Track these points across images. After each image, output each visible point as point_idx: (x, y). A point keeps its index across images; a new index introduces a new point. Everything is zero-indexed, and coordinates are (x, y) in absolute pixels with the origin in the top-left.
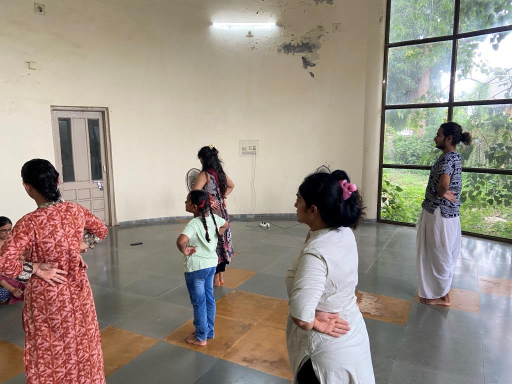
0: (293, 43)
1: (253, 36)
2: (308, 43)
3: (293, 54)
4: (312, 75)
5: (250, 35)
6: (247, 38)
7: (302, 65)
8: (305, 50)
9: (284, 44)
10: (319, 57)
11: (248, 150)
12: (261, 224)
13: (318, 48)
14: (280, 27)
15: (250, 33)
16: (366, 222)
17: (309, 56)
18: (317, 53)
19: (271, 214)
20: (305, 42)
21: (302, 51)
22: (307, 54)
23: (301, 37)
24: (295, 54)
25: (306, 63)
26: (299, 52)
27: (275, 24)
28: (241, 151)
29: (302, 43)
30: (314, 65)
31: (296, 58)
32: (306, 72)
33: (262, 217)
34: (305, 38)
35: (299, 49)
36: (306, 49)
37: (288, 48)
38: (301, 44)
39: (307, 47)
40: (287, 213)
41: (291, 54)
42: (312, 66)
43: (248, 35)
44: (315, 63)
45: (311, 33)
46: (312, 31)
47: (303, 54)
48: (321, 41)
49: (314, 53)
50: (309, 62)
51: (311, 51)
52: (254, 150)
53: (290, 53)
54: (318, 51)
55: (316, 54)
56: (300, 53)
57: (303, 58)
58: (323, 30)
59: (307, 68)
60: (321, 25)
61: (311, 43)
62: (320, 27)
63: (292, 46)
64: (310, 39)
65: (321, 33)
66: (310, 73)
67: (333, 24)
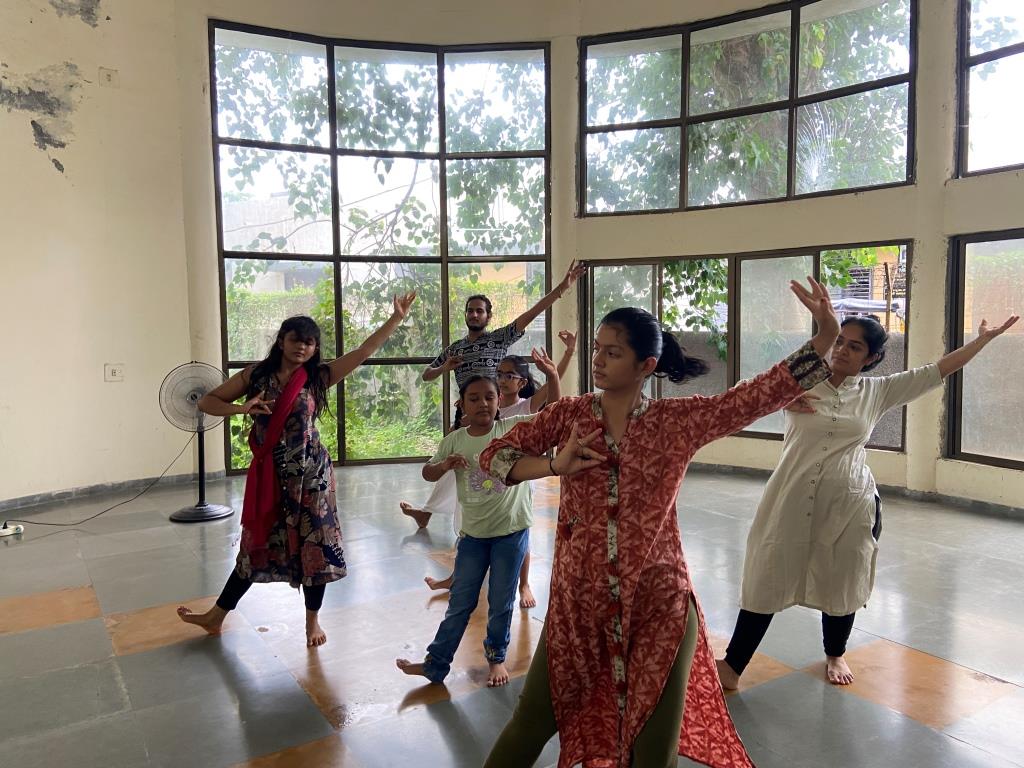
0: (6, 83)
2: (43, 93)
3: (9, 110)
4: (59, 167)
7: (32, 139)
8: (38, 108)
10: (73, 130)
13: (69, 109)
17: (47, 122)
18: (67, 119)
20: (38, 88)
21: (30, 108)
22: (42, 117)
23: (26, 76)
24: (14, 110)
25: (42, 137)
26: (23, 107)
29: (29, 88)
30: (62, 145)
31: (17, 121)
32: (42, 157)
34: (36, 81)
35: (24, 102)
36: (39, 105)
38: (27, 92)
39: (38, 99)
40: (14, 497)
42: (56, 146)
44: (64, 140)
45: (51, 73)
46: (53, 69)
47: (36, 116)
48: (74, 95)
49: (60, 119)
50: (49, 136)
51: (51, 113)
54: (71, 117)
55: (64, 122)
56: (27, 111)
57: (33, 123)
58: (77, 75)
59: (45, 149)
60: (72, 62)
61: (51, 95)
62: (71, 67)
63: (5, 91)
64: (47, 84)
65: (74, 79)
66: (54, 160)
67: (101, 68)
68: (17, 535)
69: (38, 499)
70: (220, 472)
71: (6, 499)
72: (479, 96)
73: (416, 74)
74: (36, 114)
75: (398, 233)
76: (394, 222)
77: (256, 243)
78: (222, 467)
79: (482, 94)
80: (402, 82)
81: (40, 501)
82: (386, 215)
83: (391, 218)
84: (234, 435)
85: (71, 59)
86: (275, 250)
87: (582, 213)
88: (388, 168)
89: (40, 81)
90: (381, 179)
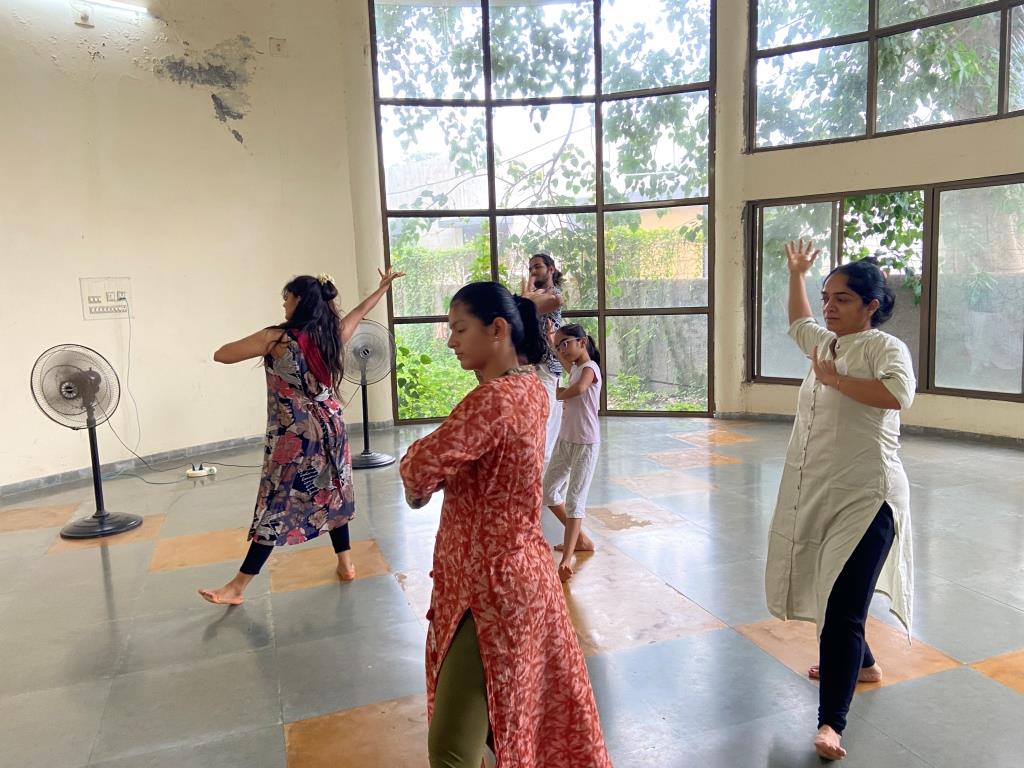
0: (188, 61)
1: (93, 27)
2: (221, 67)
3: (192, 86)
4: (238, 137)
5: (84, 22)
6: (77, 27)
7: (213, 112)
8: (217, 82)
9: (168, 58)
10: (249, 101)
11: (104, 303)
12: (190, 471)
13: (245, 81)
14: (157, 20)
15: (85, 18)
16: (379, 428)
17: (227, 95)
18: (243, 91)
19: (175, 451)
20: (216, 63)
21: (210, 82)
22: (221, 90)
23: (205, 52)
24: (196, 85)
25: (223, 110)
26: (204, 82)
27: (145, 10)
28: (88, 305)
29: (209, 64)
30: (240, 117)
31: (200, 97)
32: (223, 129)
33: (155, 461)
34: (214, 56)
35: (204, 77)
36: (218, 79)
37: (178, 70)
38: (207, 68)
39: (217, 74)
40: (212, 441)
41: (186, 84)
42: (234, 118)
43: (80, 21)
44: (241, 111)
45: (227, 48)
46: (229, 43)
47: (215, 90)
48: (249, 67)
49: (237, 91)
50: (228, 108)
51: (229, 86)
52: (123, 303)
53: (183, 82)
54: (246, 89)
55: (242, 94)
56: (208, 86)
57: (213, 96)
58: (250, 47)
59: (225, 121)
60: (246, 35)
61: (228, 69)
62: (244, 39)
63: (188, 68)
64: (224, 59)
65: (248, 51)
66: (234, 132)
67: (271, 38)
68: (211, 475)
69: (232, 443)
70: (388, 422)
71: (205, 443)
72: (640, 29)
73: (573, 13)
74: (215, 88)
75: (555, 183)
76: (551, 172)
77: (419, 202)
78: (390, 417)
79: (643, 28)
80: (559, 23)
81: (235, 445)
82: (543, 165)
83: (547, 168)
84: (401, 387)
85: (244, 32)
86: (437, 207)
87: (751, 149)
88: (544, 116)
89: (218, 55)
90: (537, 128)
